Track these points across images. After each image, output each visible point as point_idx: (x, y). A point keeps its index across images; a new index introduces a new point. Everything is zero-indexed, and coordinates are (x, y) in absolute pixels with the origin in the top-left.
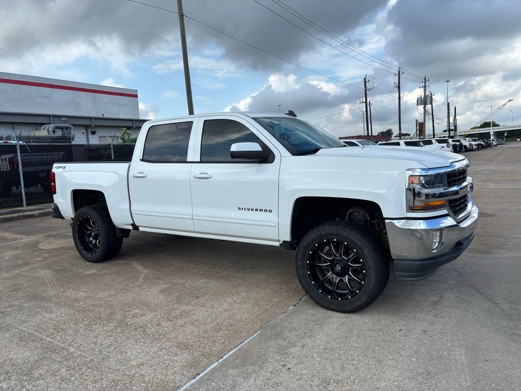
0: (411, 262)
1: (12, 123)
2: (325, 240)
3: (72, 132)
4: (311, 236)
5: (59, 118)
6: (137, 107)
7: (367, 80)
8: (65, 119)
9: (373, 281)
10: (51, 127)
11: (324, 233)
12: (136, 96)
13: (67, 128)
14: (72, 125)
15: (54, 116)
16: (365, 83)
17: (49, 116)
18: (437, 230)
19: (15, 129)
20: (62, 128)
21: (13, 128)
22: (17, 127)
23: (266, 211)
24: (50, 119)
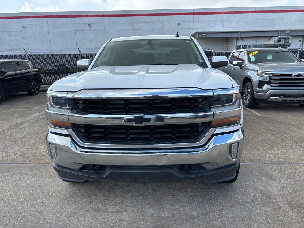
1: (256, 37)
3: (290, 41)
5: (285, 32)
8: (289, 32)
10: (276, 38)
13: (288, 39)
14: (291, 36)
15: (282, 31)
17: (278, 31)
19: (258, 41)
20: (284, 39)
21: (257, 40)
22: (258, 39)
24: (279, 33)
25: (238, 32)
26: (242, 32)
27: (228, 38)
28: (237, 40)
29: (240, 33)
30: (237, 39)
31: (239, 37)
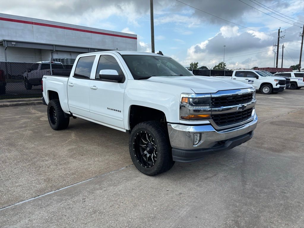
0: (181, 151)
2: (141, 132)
4: (136, 128)
5: (94, 50)
6: (136, 45)
7: (280, 31)
8: (97, 51)
9: (160, 159)
11: (141, 127)
12: (136, 38)
15: (91, 49)
16: (279, 33)
18: (198, 133)
22: (72, 54)
23: (118, 111)
24: (89, 50)
25: (52, 45)
26: (56, 46)
27: (41, 50)
28: (52, 53)
29: (54, 46)
30: (52, 51)
31: (54, 50)
